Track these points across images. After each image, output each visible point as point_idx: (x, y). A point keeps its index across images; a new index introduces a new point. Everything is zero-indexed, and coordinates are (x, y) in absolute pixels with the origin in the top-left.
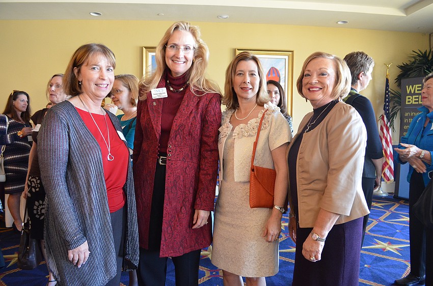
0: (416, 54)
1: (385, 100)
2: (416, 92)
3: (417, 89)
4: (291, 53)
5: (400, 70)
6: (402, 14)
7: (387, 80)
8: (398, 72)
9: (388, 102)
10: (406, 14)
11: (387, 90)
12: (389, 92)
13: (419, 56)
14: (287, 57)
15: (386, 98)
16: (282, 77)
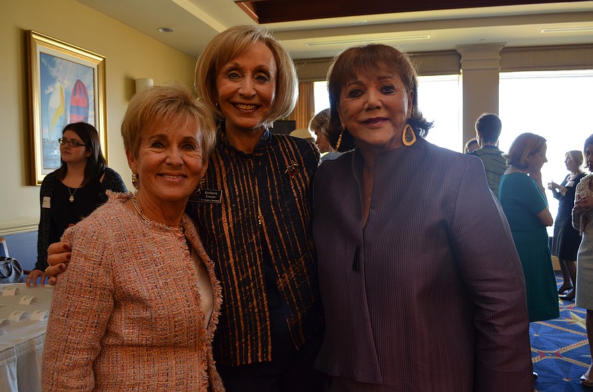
14: (96, 66)
16: (91, 100)
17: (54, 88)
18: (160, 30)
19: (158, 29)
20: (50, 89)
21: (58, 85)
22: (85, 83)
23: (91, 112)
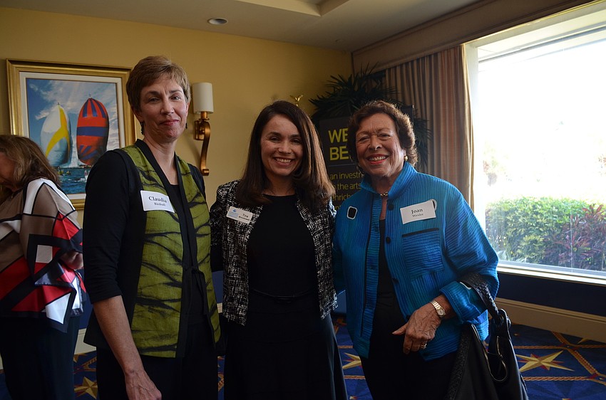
2: (344, 140)
3: (344, 135)
4: (126, 72)
14: (119, 80)
16: (112, 119)
17: (50, 112)
18: (212, 22)
19: (208, 21)
20: (44, 114)
21: (56, 109)
22: (102, 101)
23: (112, 131)
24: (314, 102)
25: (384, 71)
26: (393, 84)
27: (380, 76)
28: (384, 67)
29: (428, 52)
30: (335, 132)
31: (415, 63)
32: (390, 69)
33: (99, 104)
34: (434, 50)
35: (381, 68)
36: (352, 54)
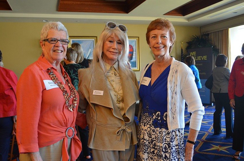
0: (194, 37)
1: (181, 58)
2: (194, 55)
3: (194, 54)
4: (138, 38)
5: (187, 44)
6: (187, 21)
7: (182, 49)
8: (186, 45)
9: (183, 59)
10: (188, 21)
11: (182, 54)
12: (183, 55)
13: (196, 38)
14: (136, 40)
15: (182, 58)
16: (134, 49)
22: (132, 45)
23: (134, 53)
24: (188, 43)
25: (209, 33)
26: (211, 38)
27: (208, 35)
28: (209, 32)
29: (220, 30)
30: (192, 53)
31: (217, 32)
32: (211, 33)
33: (131, 46)
34: (222, 29)
35: (208, 33)
36: (200, 27)
